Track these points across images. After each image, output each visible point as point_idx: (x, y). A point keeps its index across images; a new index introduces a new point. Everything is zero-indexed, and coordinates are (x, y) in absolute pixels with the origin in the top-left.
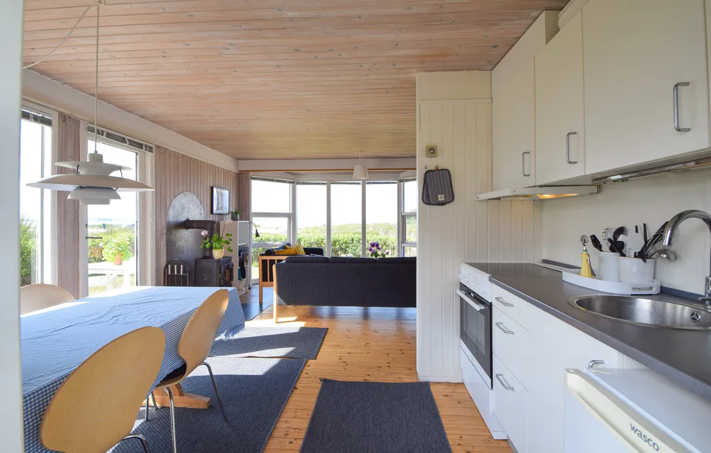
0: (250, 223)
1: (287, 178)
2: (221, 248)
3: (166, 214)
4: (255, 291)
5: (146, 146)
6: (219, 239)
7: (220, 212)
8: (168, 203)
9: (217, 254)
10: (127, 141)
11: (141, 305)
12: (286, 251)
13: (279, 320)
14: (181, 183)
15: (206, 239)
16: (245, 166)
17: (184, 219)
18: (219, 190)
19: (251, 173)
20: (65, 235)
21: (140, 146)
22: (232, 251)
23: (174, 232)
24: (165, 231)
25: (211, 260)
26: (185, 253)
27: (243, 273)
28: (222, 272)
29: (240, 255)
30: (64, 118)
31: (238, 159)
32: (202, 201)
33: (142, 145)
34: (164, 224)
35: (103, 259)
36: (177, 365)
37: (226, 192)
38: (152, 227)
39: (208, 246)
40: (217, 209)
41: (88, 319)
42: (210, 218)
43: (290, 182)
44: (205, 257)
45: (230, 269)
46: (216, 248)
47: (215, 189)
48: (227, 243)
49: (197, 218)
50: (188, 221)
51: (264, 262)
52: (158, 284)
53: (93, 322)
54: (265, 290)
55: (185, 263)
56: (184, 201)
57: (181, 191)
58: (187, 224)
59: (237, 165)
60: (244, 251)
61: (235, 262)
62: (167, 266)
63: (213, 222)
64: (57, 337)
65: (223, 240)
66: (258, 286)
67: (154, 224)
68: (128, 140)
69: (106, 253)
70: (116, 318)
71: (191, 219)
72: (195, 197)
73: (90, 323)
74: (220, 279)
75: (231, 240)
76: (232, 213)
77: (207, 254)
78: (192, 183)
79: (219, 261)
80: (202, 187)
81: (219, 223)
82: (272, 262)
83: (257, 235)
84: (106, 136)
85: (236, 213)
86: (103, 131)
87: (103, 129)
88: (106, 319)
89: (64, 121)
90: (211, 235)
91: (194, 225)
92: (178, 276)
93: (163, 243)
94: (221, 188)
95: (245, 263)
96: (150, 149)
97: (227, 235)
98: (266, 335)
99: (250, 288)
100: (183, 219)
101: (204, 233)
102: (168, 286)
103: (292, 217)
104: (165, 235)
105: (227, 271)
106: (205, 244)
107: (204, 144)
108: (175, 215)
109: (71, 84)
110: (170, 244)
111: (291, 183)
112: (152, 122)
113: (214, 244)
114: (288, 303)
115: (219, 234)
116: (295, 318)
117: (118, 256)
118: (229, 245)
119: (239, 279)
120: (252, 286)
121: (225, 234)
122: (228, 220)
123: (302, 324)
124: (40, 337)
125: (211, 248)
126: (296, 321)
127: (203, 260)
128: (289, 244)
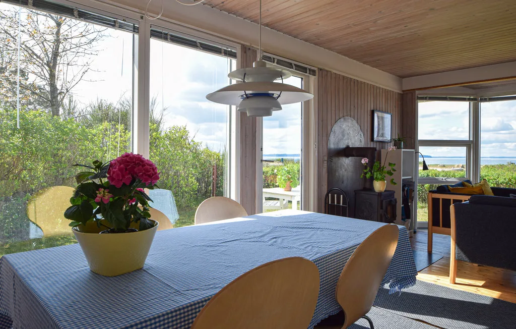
0: (417, 152)
1: (467, 95)
2: (382, 179)
3: (328, 140)
4: (422, 237)
5: (310, 70)
6: (380, 169)
7: (381, 139)
8: (329, 128)
9: (379, 186)
10: (294, 67)
11: (300, 230)
12: (466, 190)
13: (458, 280)
14: (341, 108)
15: (366, 168)
16: (409, 84)
17: (344, 146)
18: (380, 114)
19: (417, 92)
20: (246, 157)
21: (304, 70)
22: (395, 183)
23: (335, 159)
24: (326, 158)
25: (372, 193)
26: (345, 182)
27: (408, 213)
28: (384, 207)
29: (403, 190)
30: (245, 49)
31: (401, 77)
32: (362, 127)
33: (306, 69)
34: (325, 150)
35: (277, 184)
36: (332, 311)
37: (388, 118)
38: (314, 153)
39: (368, 176)
40: (378, 136)
41: (252, 235)
42: (371, 145)
43: (469, 100)
44: (365, 189)
45: (392, 205)
46: (377, 179)
47: (376, 115)
48: (390, 173)
49: (357, 144)
50: (348, 147)
51: (435, 202)
52: (319, 211)
53: (255, 239)
54: (437, 238)
55: (345, 193)
56: (344, 126)
57: (341, 116)
58: (347, 152)
59: (401, 84)
60: (409, 185)
61: (399, 197)
62: (327, 195)
63: (374, 149)
64: (223, 249)
65: (385, 169)
66: (426, 231)
67: (317, 149)
68: (295, 65)
69: (280, 179)
70: (275, 240)
71: (351, 147)
72: (355, 122)
73: (252, 240)
74: (381, 215)
75: (394, 170)
76: (395, 141)
77: (368, 185)
78: (352, 107)
79: (380, 194)
80: (363, 111)
81: (380, 152)
82: (447, 203)
83: (425, 168)
84: (277, 63)
85: (399, 140)
86: (274, 58)
87: (274, 56)
88: (266, 239)
89: (245, 52)
90: (371, 164)
91: (354, 153)
92: (338, 206)
93: (325, 170)
94: (382, 112)
95: (410, 200)
96: (313, 72)
97: (390, 164)
98: (440, 296)
99: (415, 232)
100: (342, 145)
101: (364, 161)
102: (328, 214)
103: (473, 145)
104: (326, 162)
105: (389, 208)
106: (366, 173)
107: (364, 63)
108: (336, 141)
109: (249, 18)
110: (331, 172)
111: (472, 100)
112: (316, 44)
113: (375, 173)
114: (473, 260)
115: (380, 163)
116: (481, 283)
117: (288, 183)
118: (392, 177)
119: (402, 219)
120: (418, 230)
121: (387, 164)
122: (391, 147)
123: (495, 294)
124: (211, 246)
125: (372, 179)
126: (483, 286)
127: (363, 192)
128: (469, 181)
